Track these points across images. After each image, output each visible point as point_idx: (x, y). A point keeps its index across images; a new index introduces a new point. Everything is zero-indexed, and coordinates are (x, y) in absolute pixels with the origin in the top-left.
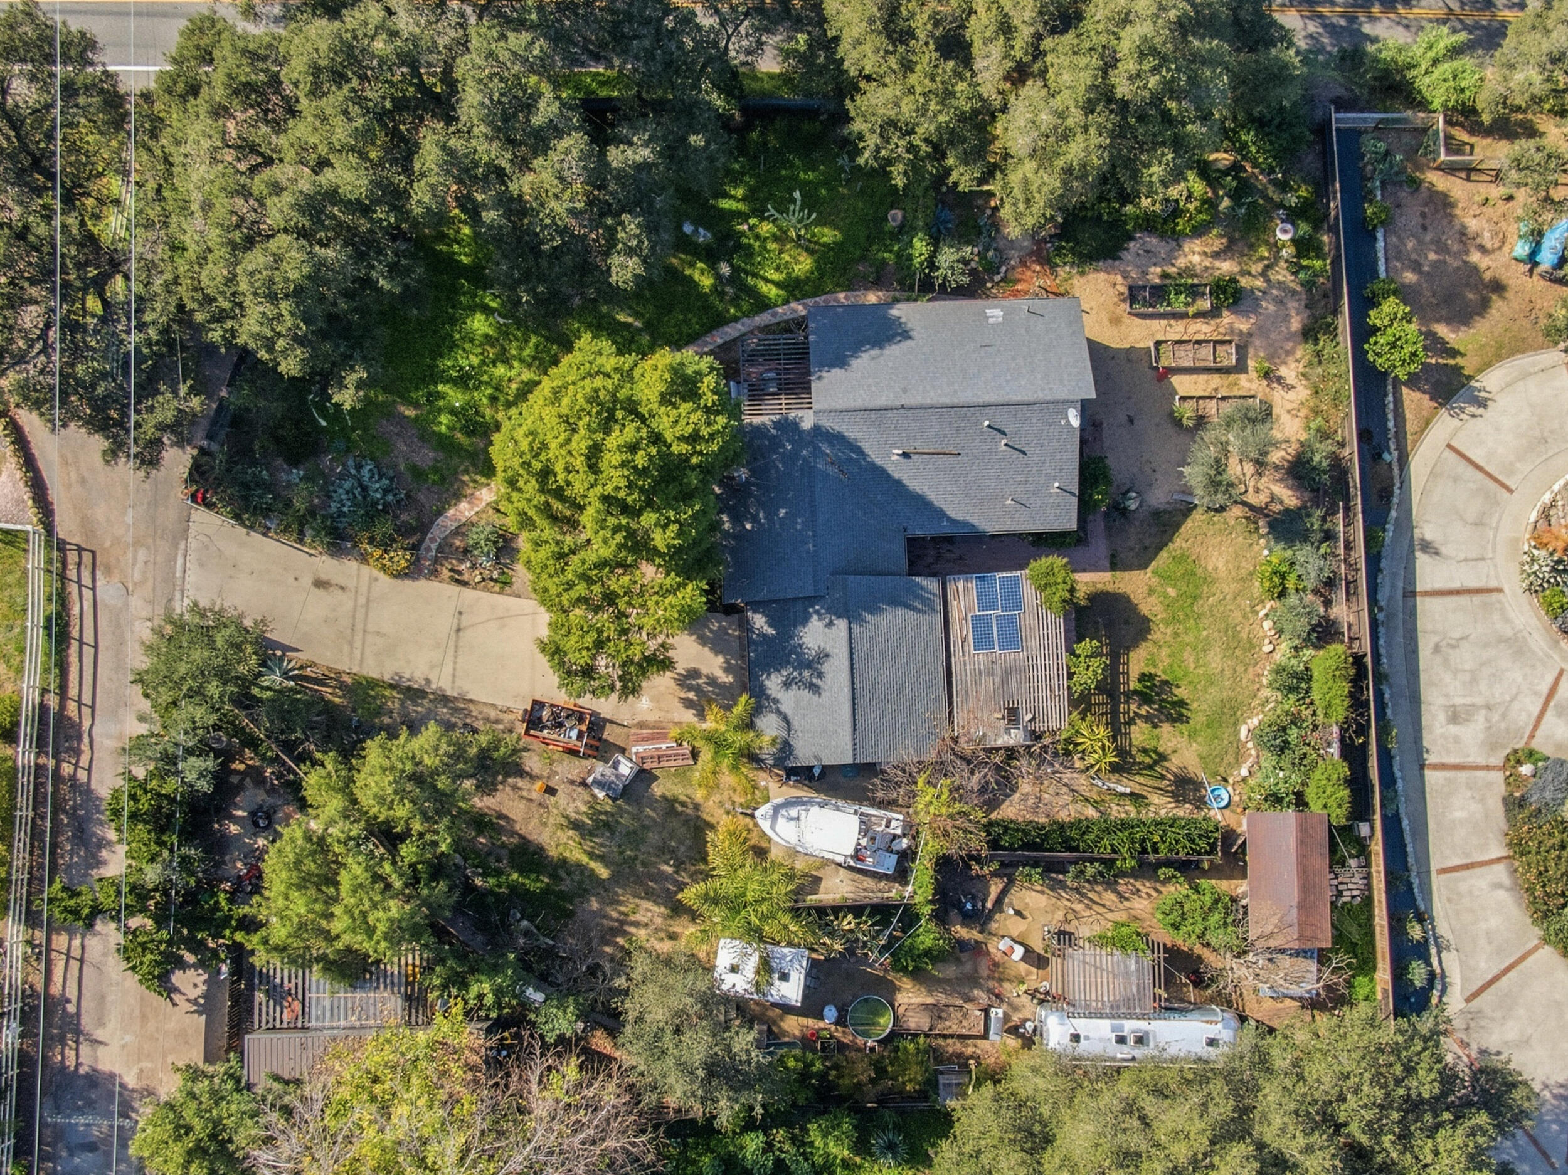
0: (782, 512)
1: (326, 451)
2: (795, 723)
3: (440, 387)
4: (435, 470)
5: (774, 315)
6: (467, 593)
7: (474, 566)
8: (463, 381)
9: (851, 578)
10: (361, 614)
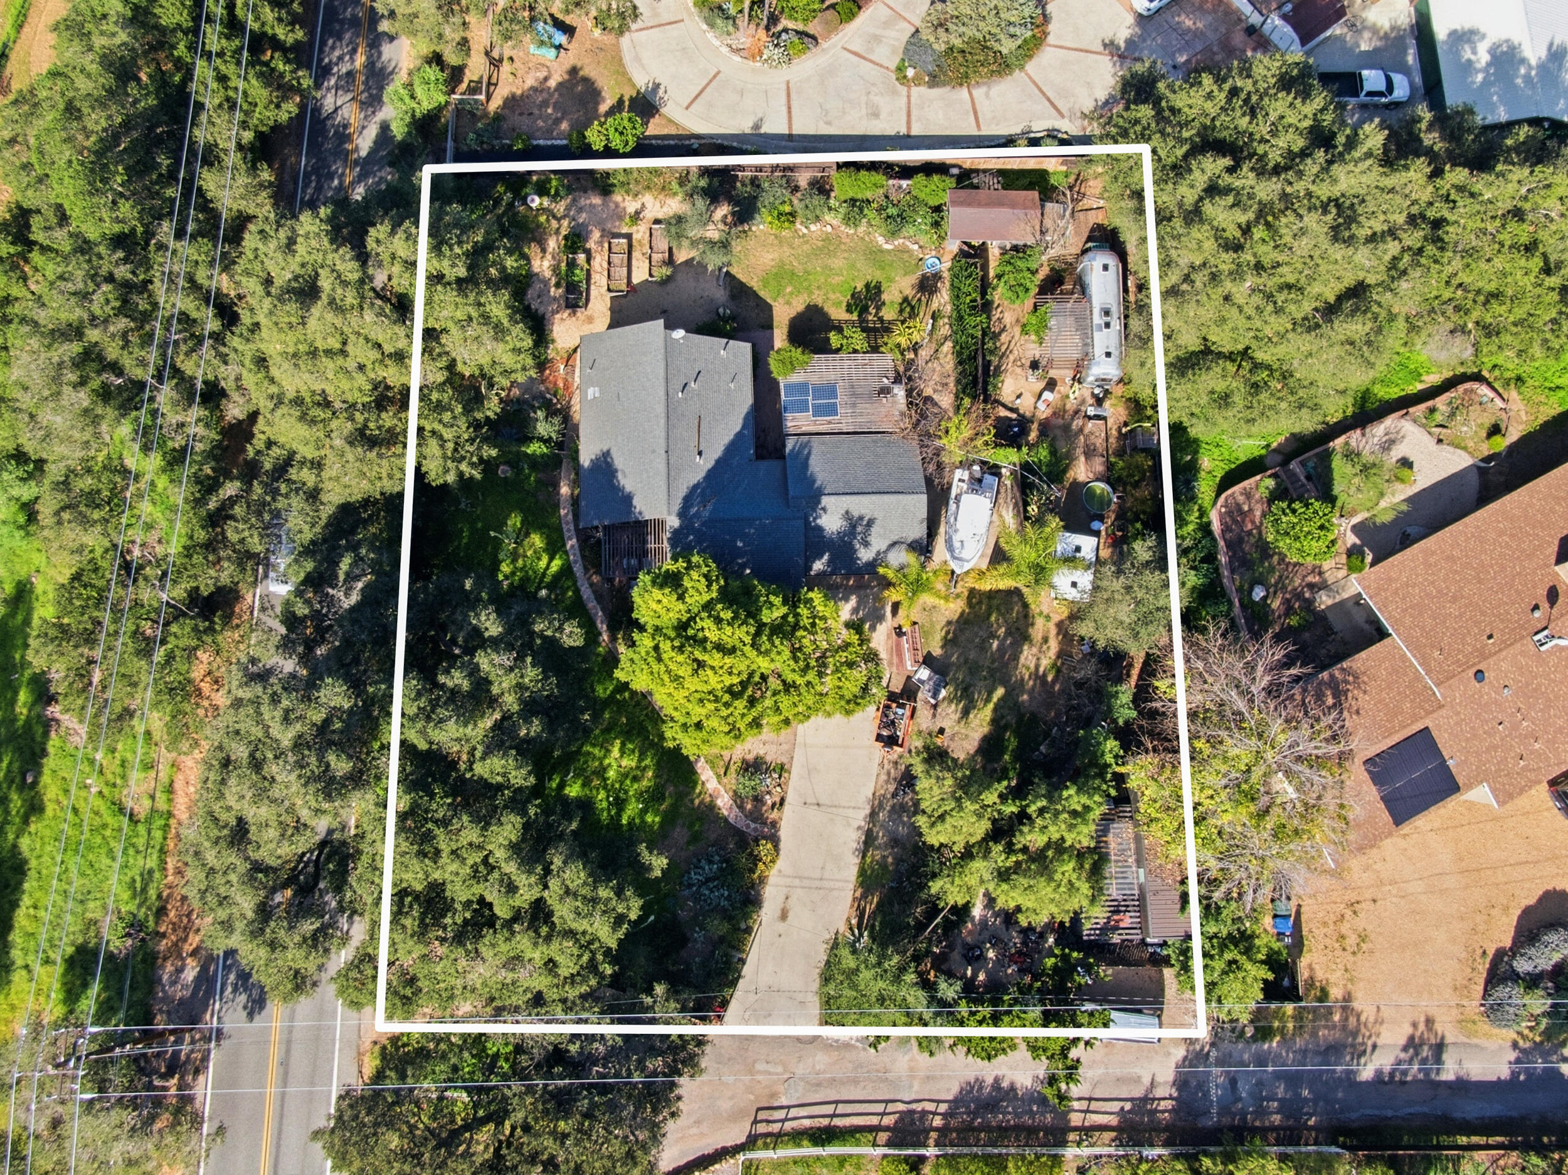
0: (740, 544)
1: (675, 915)
2: (895, 538)
3: (624, 822)
4: (692, 825)
5: (576, 562)
6: (788, 800)
7: (769, 793)
8: (620, 804)
9: (791, 493)
10: (806, 883)
